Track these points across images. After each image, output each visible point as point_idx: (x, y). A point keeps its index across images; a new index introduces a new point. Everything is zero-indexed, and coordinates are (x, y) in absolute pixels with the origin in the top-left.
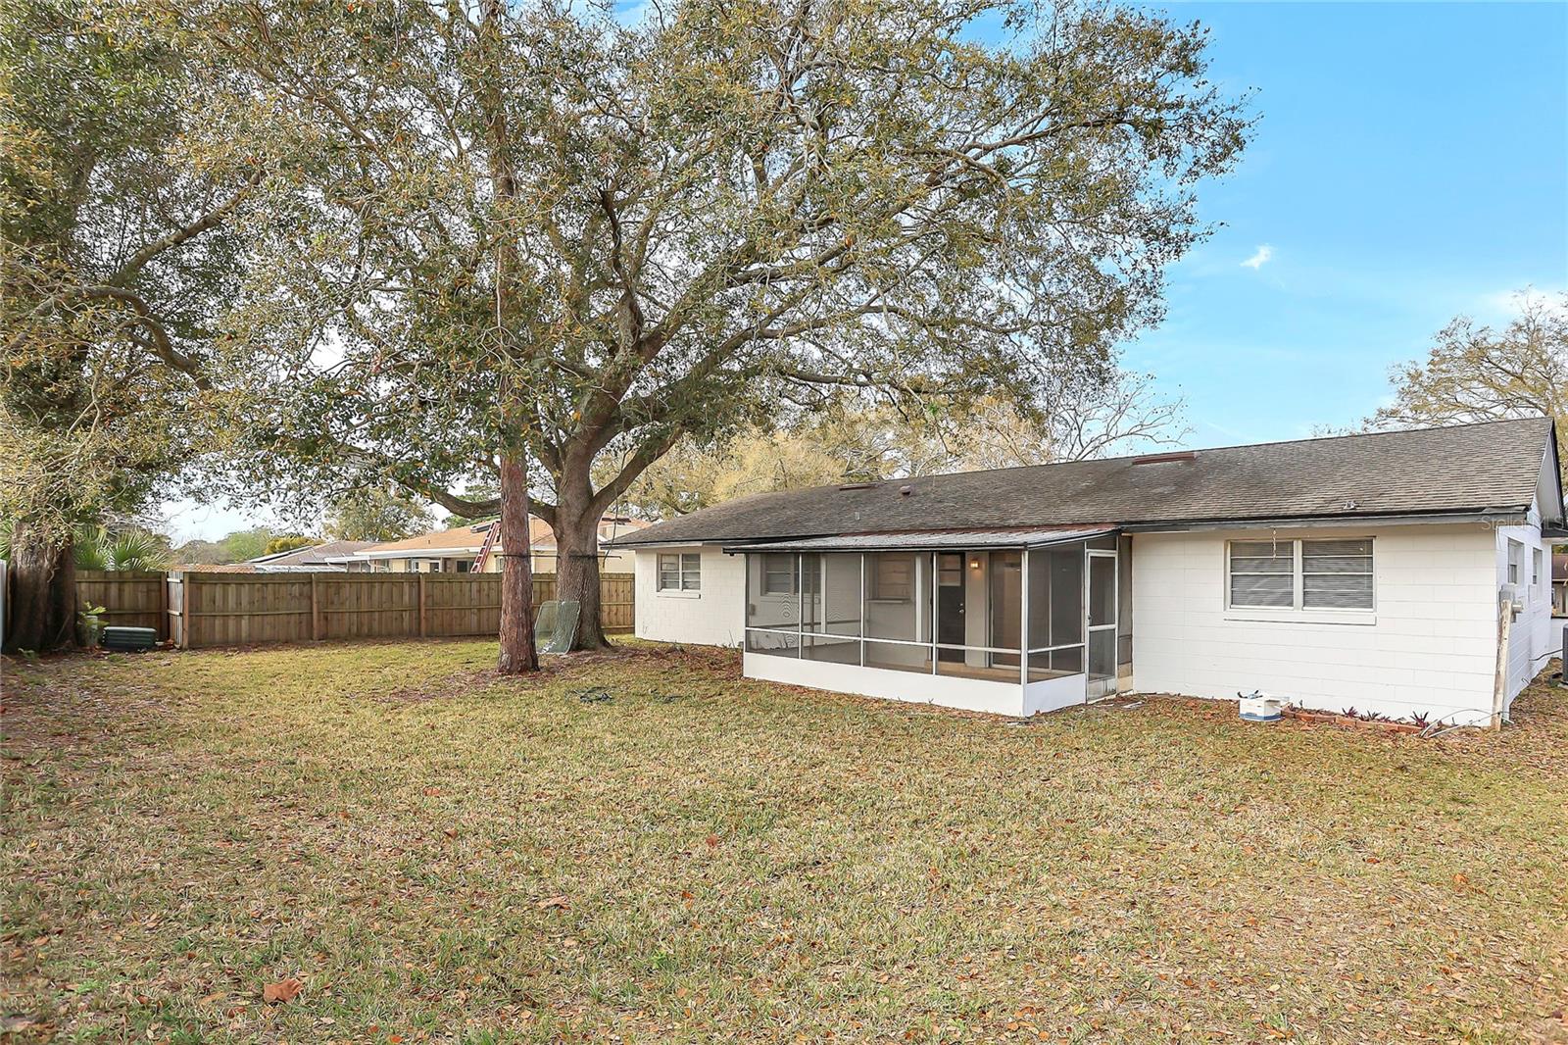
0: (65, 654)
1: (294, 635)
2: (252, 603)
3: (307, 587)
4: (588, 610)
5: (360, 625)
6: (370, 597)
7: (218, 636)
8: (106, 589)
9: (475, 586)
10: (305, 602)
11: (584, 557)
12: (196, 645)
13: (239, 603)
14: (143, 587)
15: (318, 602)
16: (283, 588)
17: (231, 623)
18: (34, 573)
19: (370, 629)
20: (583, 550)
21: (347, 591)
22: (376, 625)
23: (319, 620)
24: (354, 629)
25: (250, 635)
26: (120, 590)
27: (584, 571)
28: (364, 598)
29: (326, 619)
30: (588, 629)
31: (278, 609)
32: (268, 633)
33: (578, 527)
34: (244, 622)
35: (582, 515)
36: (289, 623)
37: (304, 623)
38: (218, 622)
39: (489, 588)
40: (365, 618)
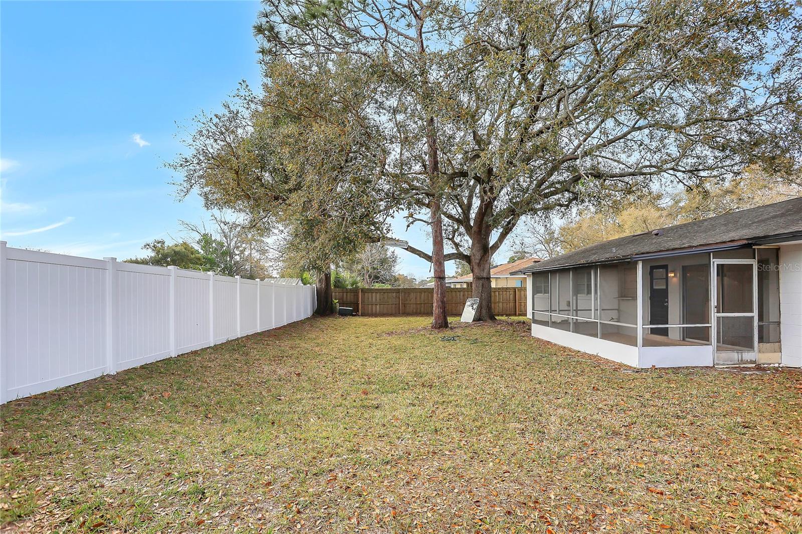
0: (327, 315)
1: (394, 312)
2: (380, 300)
3: (398, 294)
4: (484, 303)
5: (417, 309)
6: (420, 298)
7: (370, 312)
8: (343, 295)
9: (462, 293)
10: (397, 299)
11: (482, 278)
12: (363, 315)
13: (376, 300)
14: (352, 294)
15: (402, 300)
16: (390, 294)
17: (374, 307)
18: (321, 288)
19: (420, 310)
20: (482, 275)
21: (412, 295)
22: (422, 309)
23: (402, 307)
24: (415, 311)
25: (380, 312)
26: (347, 295)
27: (483, 285)
28: (418, 298)
29: (405, 306)
30: (484, 311)
31: (388, 302)
32: (385, 311)
33: (479, 265)
34: (378, 307)
35: (481, 259)
36: (392, 307)
37: (397, 308)
38: (370, 306)
39: (468, 294)
40: (419, 306)
